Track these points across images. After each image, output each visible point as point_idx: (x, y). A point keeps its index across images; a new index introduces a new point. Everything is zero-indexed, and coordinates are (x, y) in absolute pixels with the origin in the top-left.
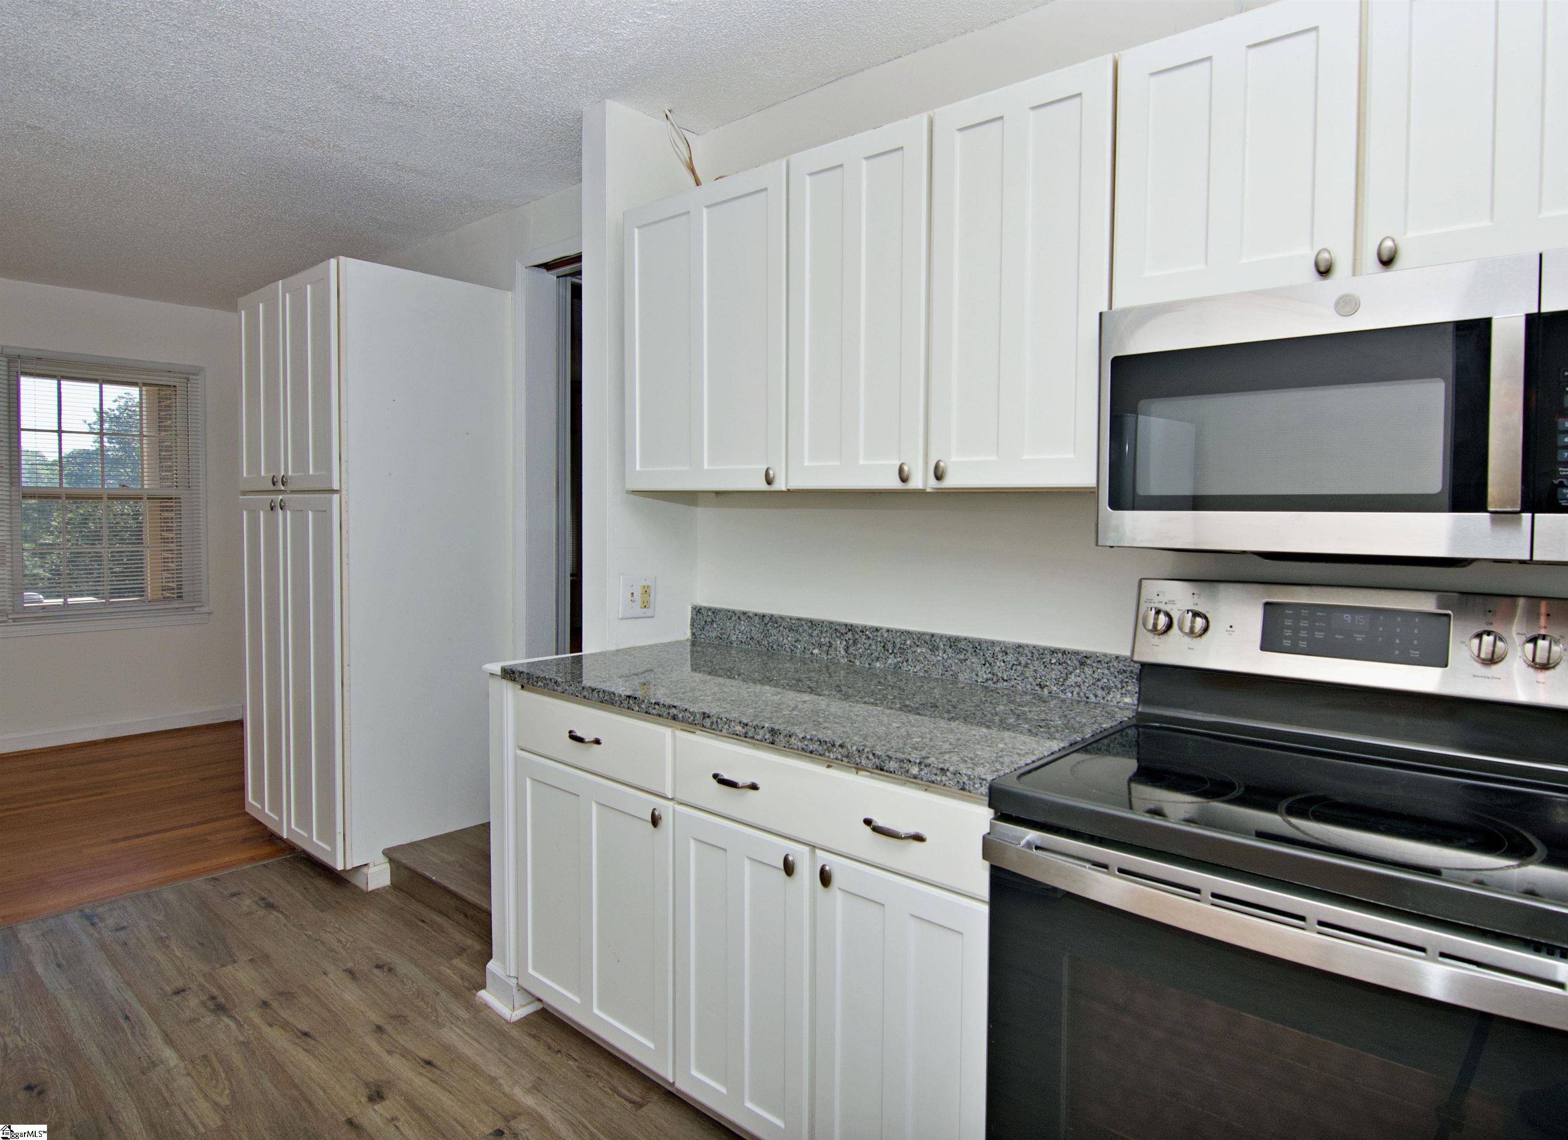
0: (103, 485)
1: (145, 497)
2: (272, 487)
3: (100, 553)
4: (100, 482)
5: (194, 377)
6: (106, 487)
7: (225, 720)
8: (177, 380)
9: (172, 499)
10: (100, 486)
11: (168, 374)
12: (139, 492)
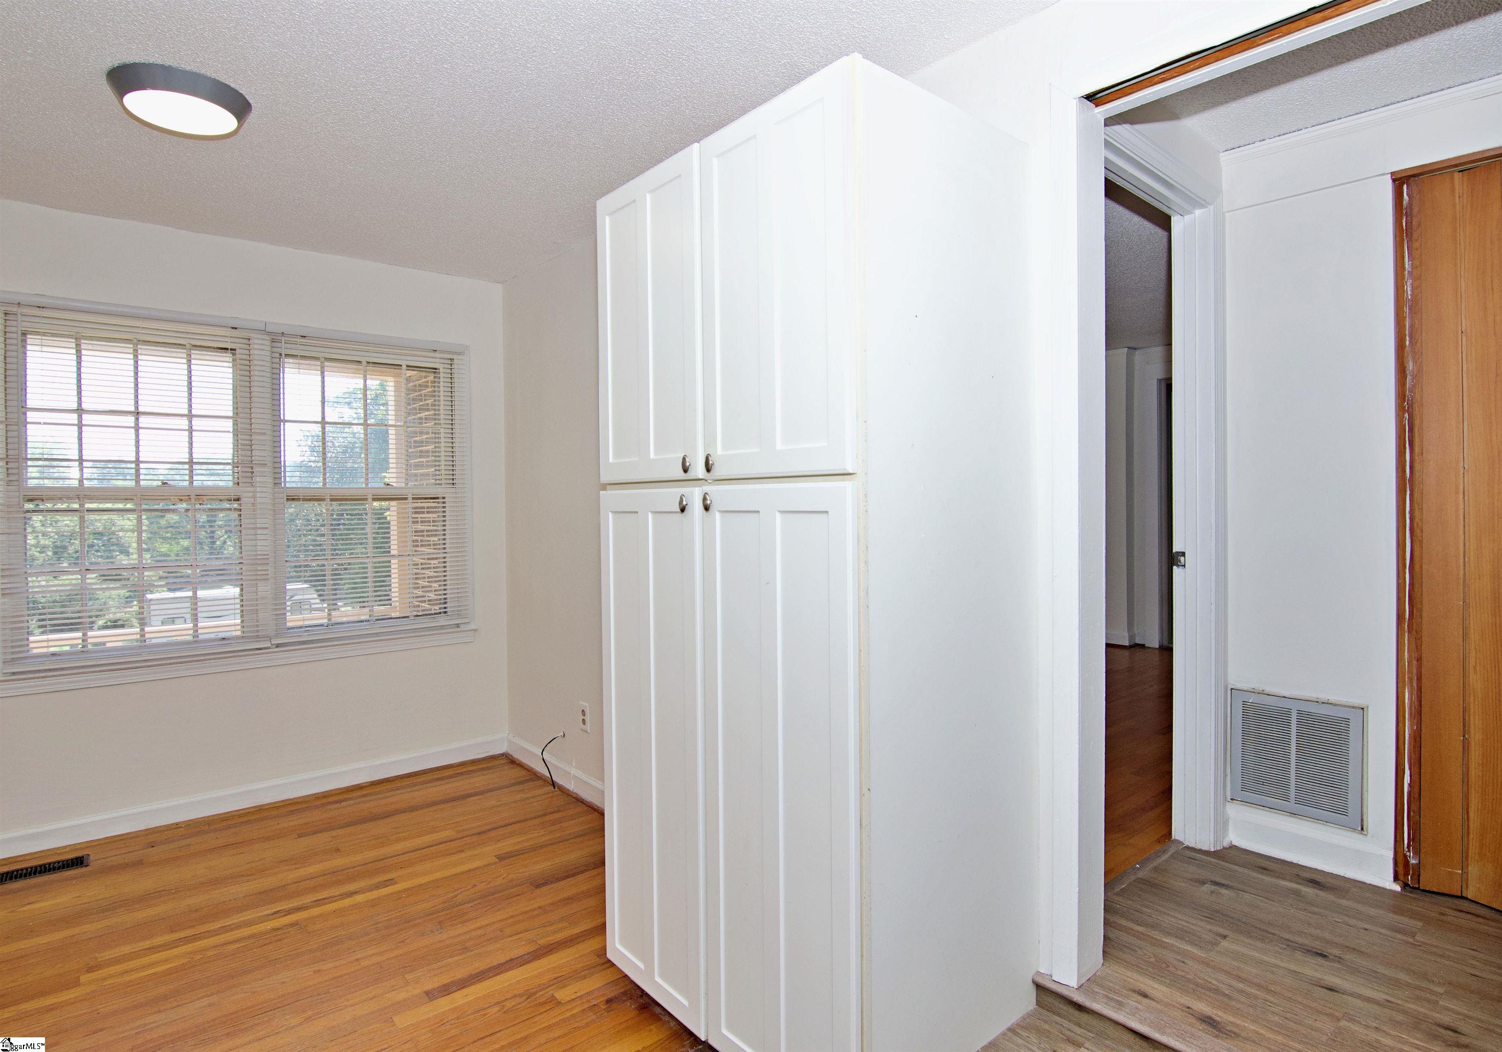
0: (367, 484)
1: (410, 496)
2: (680, 474)
3: (365, 563)
4: (363, 480)
5: (460, 357)
6: (369, 486)
7: (490, 754)
8: (438, 360)
9: (438, 498)
10: (364, 486)
11: (432, 354)
12: (404, 492)
